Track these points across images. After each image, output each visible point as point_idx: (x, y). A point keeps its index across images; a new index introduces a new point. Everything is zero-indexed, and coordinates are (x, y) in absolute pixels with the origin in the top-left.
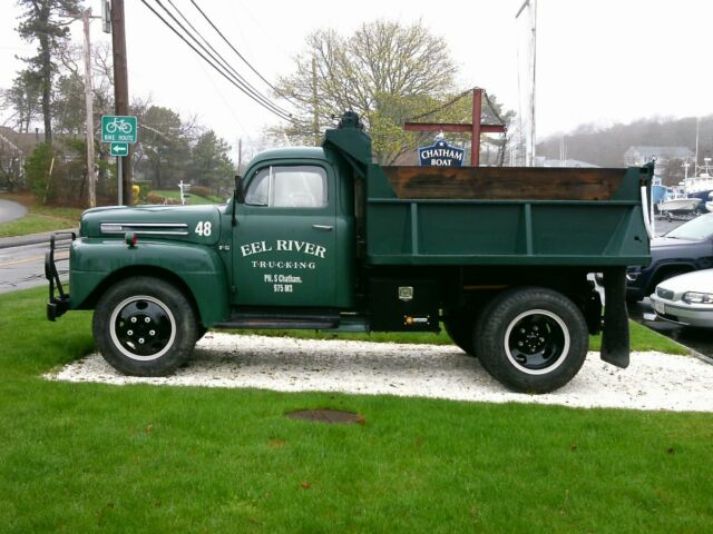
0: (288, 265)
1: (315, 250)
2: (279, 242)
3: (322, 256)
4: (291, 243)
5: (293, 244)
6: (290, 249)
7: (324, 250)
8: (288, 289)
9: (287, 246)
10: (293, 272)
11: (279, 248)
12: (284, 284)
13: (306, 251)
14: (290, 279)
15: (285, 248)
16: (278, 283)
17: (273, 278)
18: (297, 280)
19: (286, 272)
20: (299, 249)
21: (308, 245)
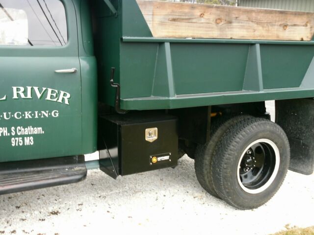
0: (27, 115)
1: (58, 95)
2: (15, 89)
3: (67, 102)
4: (29, 88)
5: (32, 90)
6: (29, 96)
7: (68, 95)
8: (29, 141)
9: (25, 92)
10: (33, 123)
11: (15, 96)
12: (23, 136)
13: (48, 98)
14: (30, 130)
15: (23, 96)
16: (16, 136)
17: (9, 131)
18: (38, 130)
19: (25, 123)
20: (39, 95)
21: (50, 90)
